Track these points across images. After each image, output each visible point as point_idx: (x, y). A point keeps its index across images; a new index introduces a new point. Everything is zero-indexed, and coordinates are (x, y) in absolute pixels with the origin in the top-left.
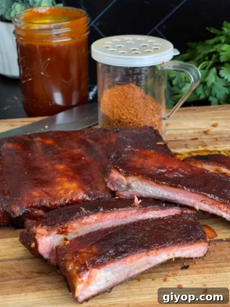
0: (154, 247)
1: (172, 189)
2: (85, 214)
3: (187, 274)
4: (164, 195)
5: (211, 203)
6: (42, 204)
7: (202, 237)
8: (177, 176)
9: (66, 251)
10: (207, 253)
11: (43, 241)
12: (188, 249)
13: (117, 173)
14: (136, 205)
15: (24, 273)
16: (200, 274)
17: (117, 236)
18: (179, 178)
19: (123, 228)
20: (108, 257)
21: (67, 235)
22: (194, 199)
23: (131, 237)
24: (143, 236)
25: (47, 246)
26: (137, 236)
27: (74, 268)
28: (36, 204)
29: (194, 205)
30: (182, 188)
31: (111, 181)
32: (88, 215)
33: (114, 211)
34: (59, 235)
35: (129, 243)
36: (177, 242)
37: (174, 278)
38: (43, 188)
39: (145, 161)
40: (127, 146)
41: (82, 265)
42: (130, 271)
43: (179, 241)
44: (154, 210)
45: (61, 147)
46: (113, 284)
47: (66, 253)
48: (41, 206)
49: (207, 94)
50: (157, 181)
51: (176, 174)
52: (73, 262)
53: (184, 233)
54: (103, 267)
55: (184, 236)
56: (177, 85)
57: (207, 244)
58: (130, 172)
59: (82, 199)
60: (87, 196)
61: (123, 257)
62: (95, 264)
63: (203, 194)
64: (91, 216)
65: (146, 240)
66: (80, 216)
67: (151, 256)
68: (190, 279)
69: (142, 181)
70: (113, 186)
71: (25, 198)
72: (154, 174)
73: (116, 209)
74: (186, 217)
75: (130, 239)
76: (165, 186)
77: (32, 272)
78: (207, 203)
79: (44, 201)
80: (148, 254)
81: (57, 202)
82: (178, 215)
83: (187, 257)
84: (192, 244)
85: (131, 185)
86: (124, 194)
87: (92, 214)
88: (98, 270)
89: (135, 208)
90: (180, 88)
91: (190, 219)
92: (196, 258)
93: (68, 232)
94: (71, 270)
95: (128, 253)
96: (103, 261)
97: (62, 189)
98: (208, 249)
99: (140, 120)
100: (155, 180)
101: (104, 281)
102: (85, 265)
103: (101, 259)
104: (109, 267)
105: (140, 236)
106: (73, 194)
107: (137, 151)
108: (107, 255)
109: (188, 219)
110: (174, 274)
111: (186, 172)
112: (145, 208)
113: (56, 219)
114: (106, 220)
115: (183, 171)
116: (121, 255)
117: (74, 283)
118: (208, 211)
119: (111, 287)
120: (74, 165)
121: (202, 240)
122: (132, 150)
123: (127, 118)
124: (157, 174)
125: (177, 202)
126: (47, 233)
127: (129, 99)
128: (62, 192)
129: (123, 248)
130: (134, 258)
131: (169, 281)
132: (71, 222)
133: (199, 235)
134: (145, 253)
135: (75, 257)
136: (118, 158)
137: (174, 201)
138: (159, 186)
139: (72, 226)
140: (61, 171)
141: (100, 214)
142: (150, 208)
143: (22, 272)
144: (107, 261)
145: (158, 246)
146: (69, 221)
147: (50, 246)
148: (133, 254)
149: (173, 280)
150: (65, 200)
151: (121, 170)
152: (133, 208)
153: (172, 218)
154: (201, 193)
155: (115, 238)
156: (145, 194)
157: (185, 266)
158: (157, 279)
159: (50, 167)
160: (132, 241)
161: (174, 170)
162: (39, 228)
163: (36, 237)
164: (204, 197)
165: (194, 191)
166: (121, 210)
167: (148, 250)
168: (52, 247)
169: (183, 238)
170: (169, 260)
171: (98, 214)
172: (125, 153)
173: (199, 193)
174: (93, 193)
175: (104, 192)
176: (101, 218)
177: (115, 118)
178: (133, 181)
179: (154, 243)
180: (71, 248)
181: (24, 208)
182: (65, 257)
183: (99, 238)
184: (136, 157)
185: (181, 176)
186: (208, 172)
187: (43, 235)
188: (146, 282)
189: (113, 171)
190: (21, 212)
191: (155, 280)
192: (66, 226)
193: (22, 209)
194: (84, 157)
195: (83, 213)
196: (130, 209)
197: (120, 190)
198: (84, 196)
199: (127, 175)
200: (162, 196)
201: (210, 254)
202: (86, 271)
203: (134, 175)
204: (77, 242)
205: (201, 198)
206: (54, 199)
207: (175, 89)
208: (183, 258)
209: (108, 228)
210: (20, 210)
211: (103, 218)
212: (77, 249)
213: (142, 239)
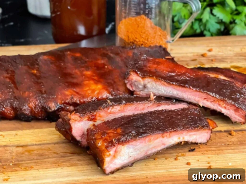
0: (168, 130)
1: (181, 88)
2: (110, 105)
3: (193, 155)
4: (173, 94)
5: (212, 101)
6: (73, 101)
7: (206, 125)
8: (185, 78)
9: (96, 132)
10: (209, 140)
11: (76, 126)
12: (195, 135)
13: (135, 75)
14: (152, 100)
15: (59, 153)
16: (204, 155)
17: (138, 121)
18: (186, 80)
19: (142, 115)
20: (131, 136)
21: (95, 121)
22: (199, 97)
23: (149, 122)
24: (159, 122)
25: (79, 130)
26: (154, 122)
27: (103, 145)
28: (68, 101)
29: (198, 102)
30: (189, 87)
31: (130, 82)
32: (113, 106)
33: (134, 104)
34: (89, 121)
35: (147, 126)
36: (186, 128)
37: (183, 158)
38: (74, 89)
39: (158, 66)
40: (143, 55)
41: (110, 142)
42: (148, 150)
43: (188, 127)
44: (166, 104)
45: (88, 59)
46: (134, 160)
47: (95, 134)
48: (73, 102)
49: (203, 29)
50: (169, 82)
51: (183, 77)
52: (102, 140)
53: (192, 122)
54: (127, 144)
55: (191, 123)
56: (178, 21)
57: (210, 132)
58: (146, 74)
59: (106, 97)
60: (110, 95)
61: (143, 137)
62: (120, 141)
63: (207, 93)
64: (115, 107)
65: (161, 125)
66: (106, 106)
67: (165, 138)
68: (196, 159)
69: (156, 82)
70: (132, 86)
71: (59, 97)
72: (166, 76)
73: (136, 102)
74: (193, 110)
75: (148, 124)
76: (175, 86)
77: (66, 153)
78: (209, 100)
79: (75, 98)
80: (163, 136)
81: (86, 100)
82: (186, 108)
83: (194, 141)
84: (198, 130)
85: (146, 86)
86: (141, 94)
87: (116, 105)
88: (123, 147)
89: (151, 102)
90: (181, 24)
91: (196, 112)
92: (200, 144)
93: (96, 120)
94: (100, 146)
95: (147, 134)
96: (126, 139)
97: (90, 89)
98: (211, 136)
99: (150, 43)
100: (167, 81)
101: (127, 157)
102: (112, 142)
103: (125, 138)
104: (132, 144)
105: (157, 122)
106: (98, 94)
107: (151, 59)
108: (130, 134)
109: (194, 112)
110: (183, 155)
111: (192, 76)
112: (159, 103)
113: (86, 109)
114: (127, 111)
115: (189, 75)
116: (142, 135)
117: (103, 156)
118: (209, 107)
119: (132, 162)
120: (98, 72)
121: (206, 128)
122: (147, 59)
123: (140, 41)
124: (168, 76)
125: (185, 99)
126: (79, 119)
127: (141, 27)
128: (89, 92)
129: (143, 130)
130: (152, 138)
131: (179, 160)
132: (99, 111)
133: (204, 124)
134: (160, 135)
135: (103, 136)
136: (136, 64)
137: (182, 99)
138: (170, 86)
139: (100, 114)
140: (89, 76)
141: (122, 106)
142: (163, 103)
143: (58, 153)
144: (130, 139)
145: (171, 129)
146: (97, 110)
147: (82, 130)
148: (151, 135)
149: (182, 159)
150: (92, 98)
151: (138, 73)
152: (149, 102)
153: (180, 111)
154: (205, 91)
155: (136, 122)
156: (158, 93)
157: (192, 149)
158: (169, 158)
159: (79, 73)
160: (150, 125)
161: (182, 74)
162: (73, 115)
163: (71, 122)
164: (207, 95)
165: (199, 90)
166: (139, 103)
167: (163, 132)
168: (83, 131)
169: (191, 125)
170: (180, 143)
171: (121, 106)
172: (142, 60)
173: (203, 92)
174: (115, 93)
175: (124, 92)
176: (124, 109)
177: (130, 41)
178: (149, 82)
179: (168, 127)
180: (99, 130)
181: (58, 104)
182: (95, 137)
183: (122, 122)
184: (151, 63)
185: (188, 79)
186: (209, 77)
187: (76, 121)
188: (160, 160)
189: (132, 73)
190: (56, 107)
191: (167, 159)
192: (95, 113)
193: (56, 105)
194: (107, 66)
195: (108, 104)
196: (147, 103)
197: (138, 90)
198: (108, 96)
199: (143, 77)
200: (172, 95)
201: (212, 141)
202: (113, 147)
203: (150, 77)
204: (105, 125)
205: (204, 96)
206: (84, 97)
207: (176, 24)
208: (190, 142)
209: (130, 115)
210: (55, 106)
211: (125, 109)
212: (105, 131)
213: (158, 124)
